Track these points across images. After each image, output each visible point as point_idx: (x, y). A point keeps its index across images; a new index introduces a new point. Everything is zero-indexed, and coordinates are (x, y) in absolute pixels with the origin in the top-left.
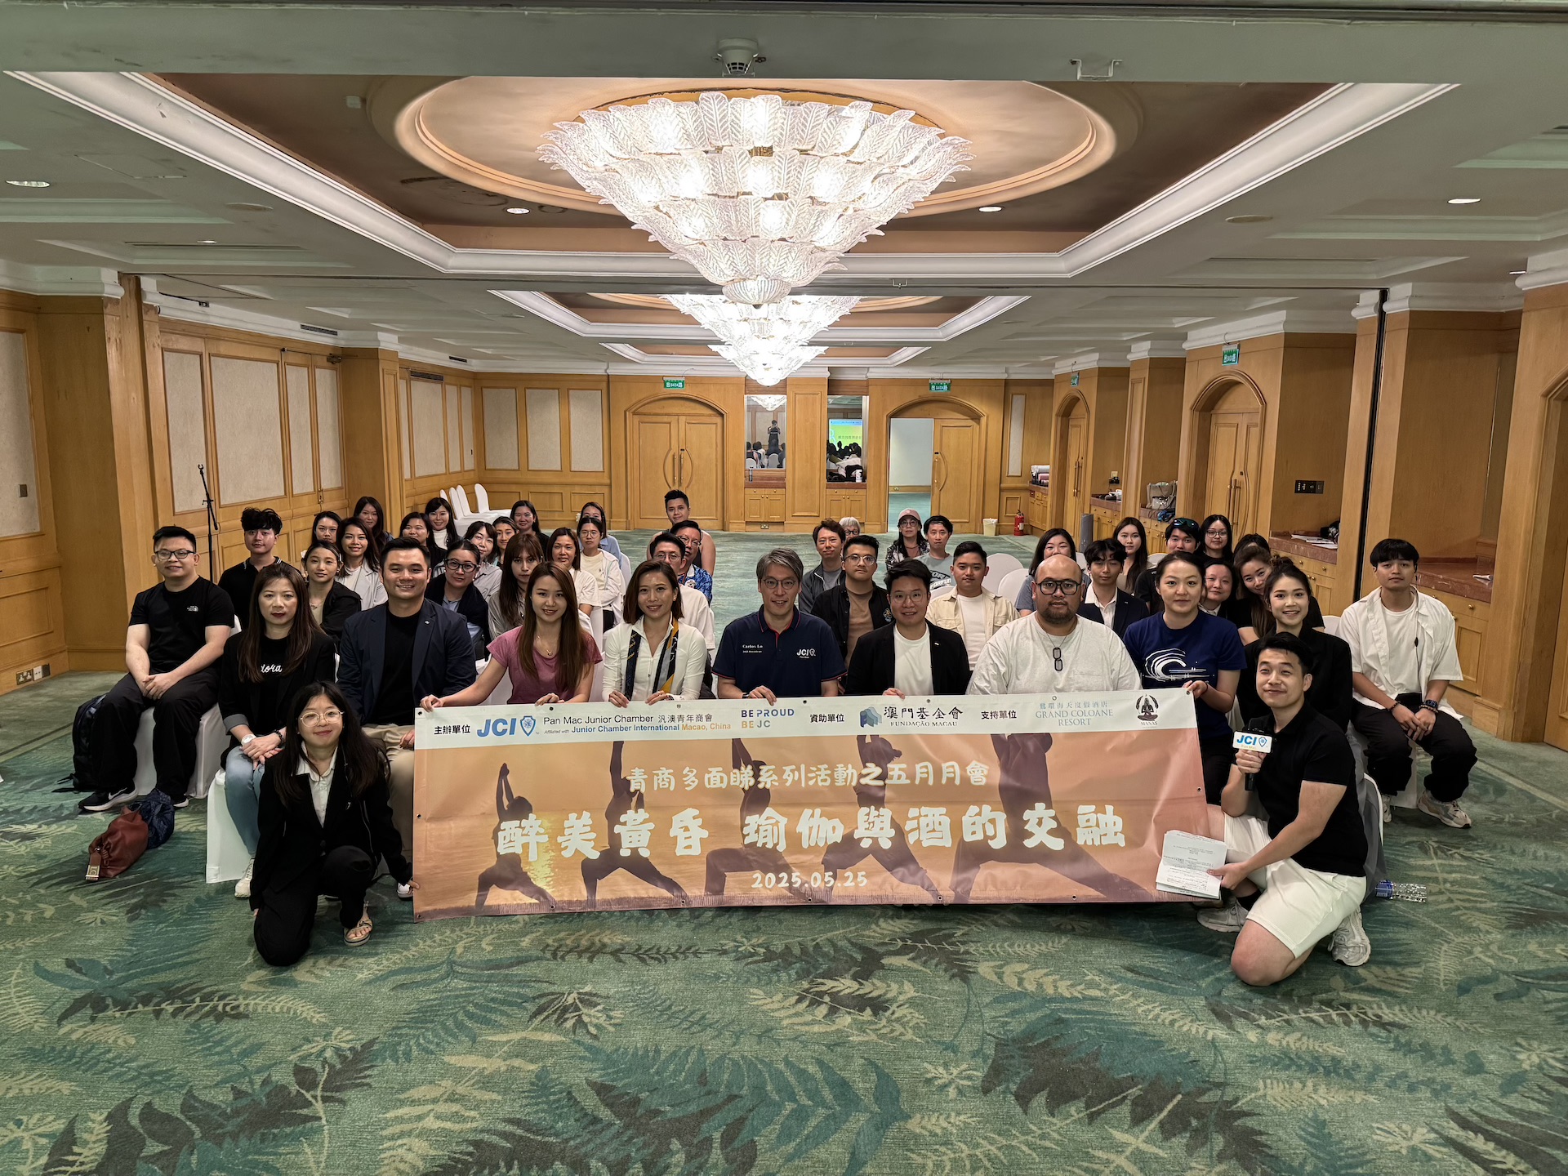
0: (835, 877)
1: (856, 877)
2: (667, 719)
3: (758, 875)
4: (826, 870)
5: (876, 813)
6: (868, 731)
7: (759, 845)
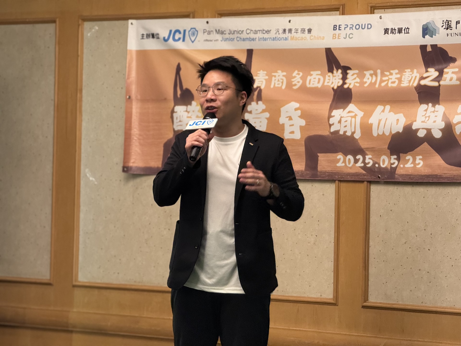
0: (398, 159)
1: (414, 159)
2: (281, 31)
3: (340, 156)
4: (392, 154)
5: (433, 109)
6: (428, 41)
7: (341, 133)
